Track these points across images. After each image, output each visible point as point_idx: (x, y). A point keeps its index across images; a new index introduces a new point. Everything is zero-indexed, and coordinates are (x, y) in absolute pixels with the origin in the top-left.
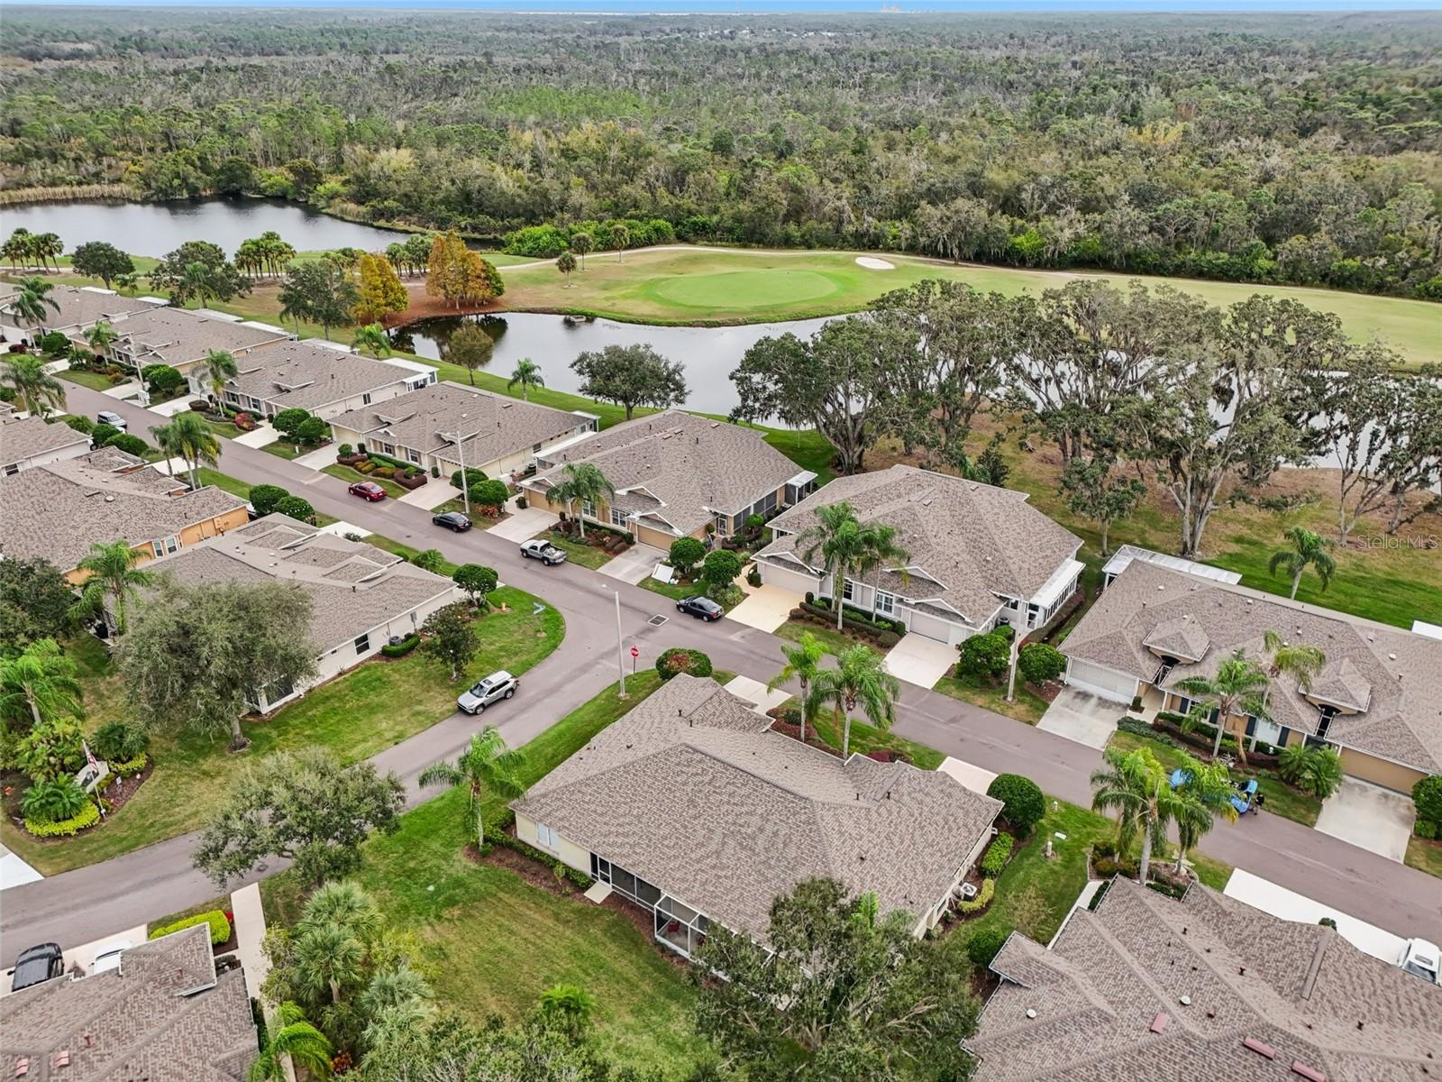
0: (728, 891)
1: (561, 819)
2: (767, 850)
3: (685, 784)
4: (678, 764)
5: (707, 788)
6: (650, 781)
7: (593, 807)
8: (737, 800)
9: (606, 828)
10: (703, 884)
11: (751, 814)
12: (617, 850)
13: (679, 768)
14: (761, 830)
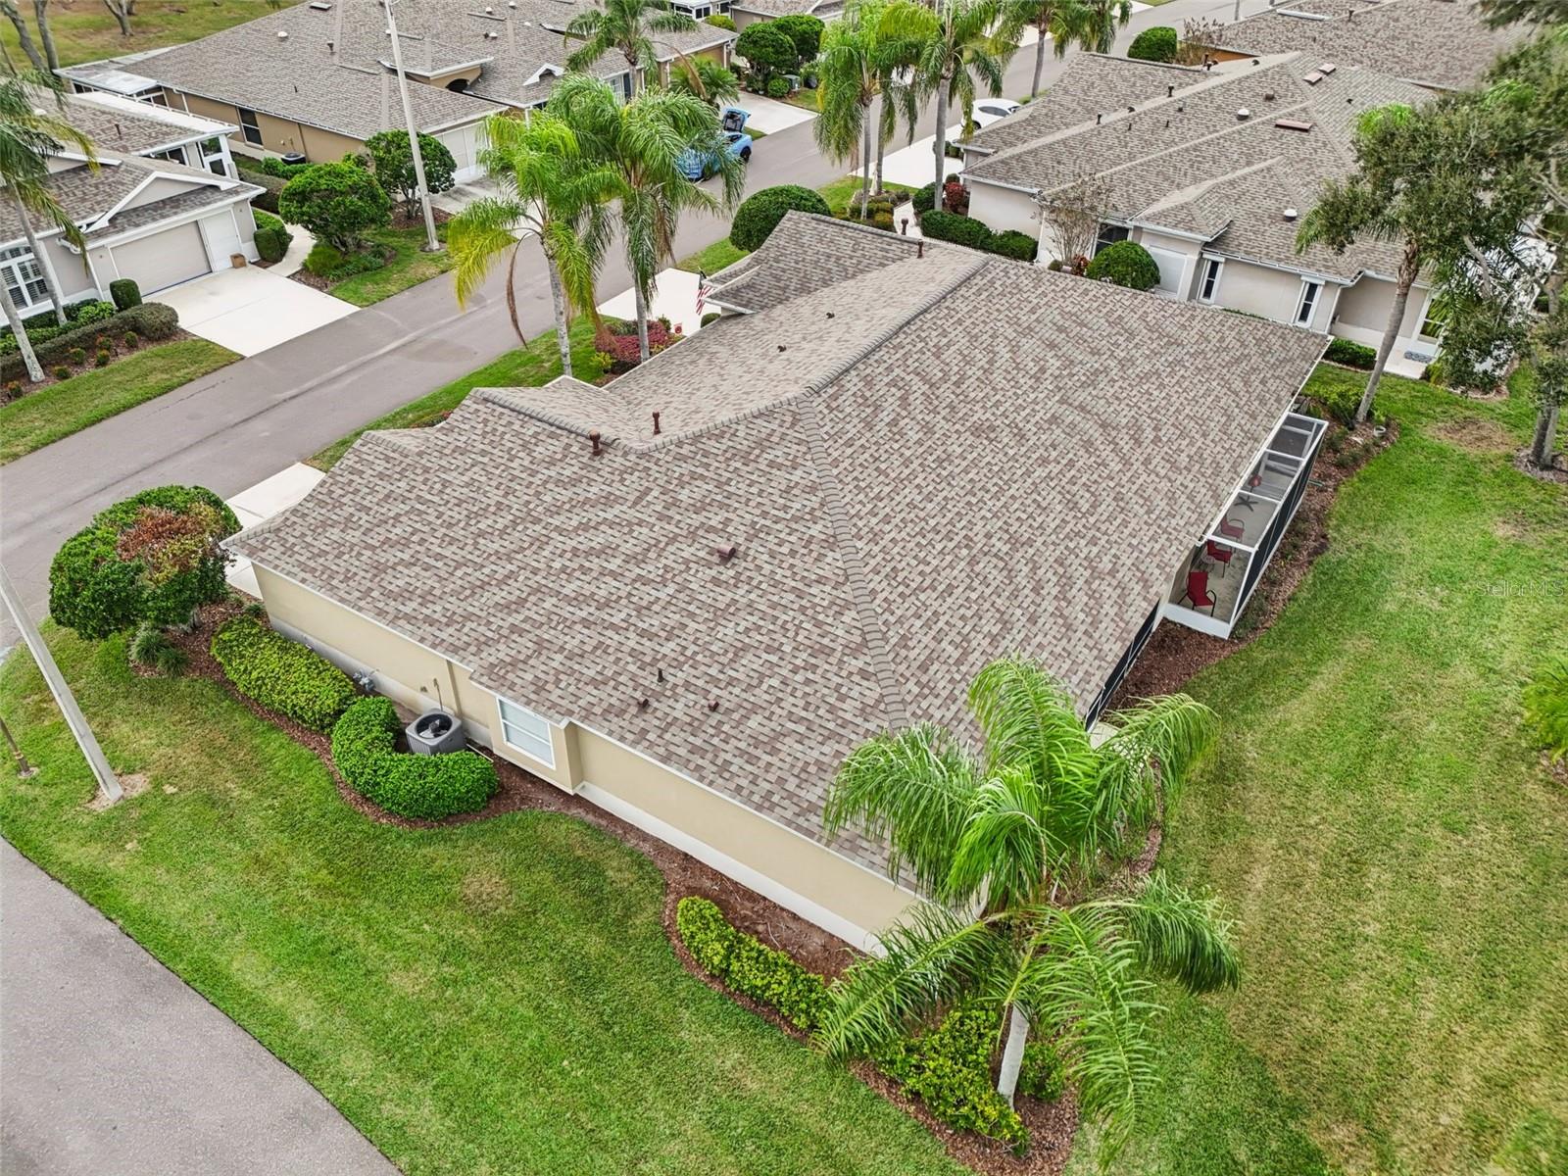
0: (1183, 432)
2: (1095, 352)
3: (929, 429)
4: (869, 424)
6: (910, 493)
7: (979, 641)
8: (980, 356)
9: (1048, 624)
10: (1174, 466)
11: (1014, 346)
13: (882, 428)
14: (1052, 345)
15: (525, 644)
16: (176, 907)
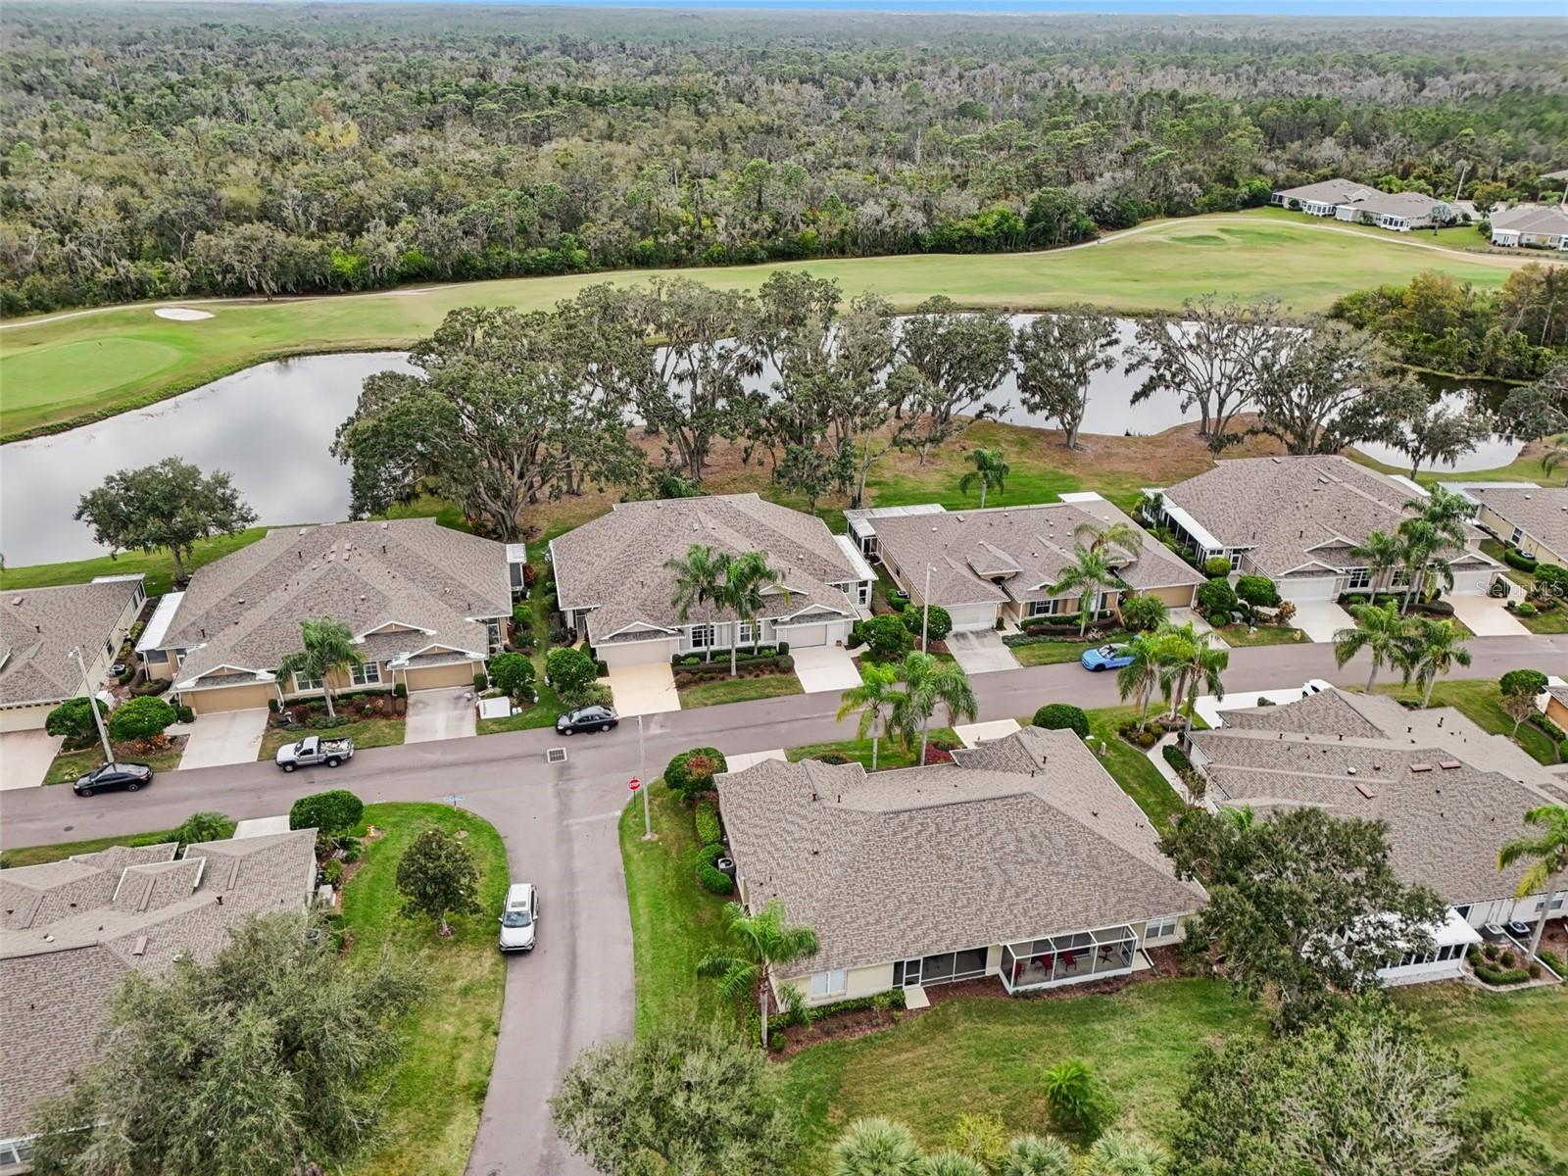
0: (1048, 903)
1: (845, 953)
2: (1041, 853)
3: (919, 846)
4: (895, 834)
5: (942, 838)
6: (887, 865)
7: (862, 922)
8: (975, 830)
9: (895, 932)
10: (1025, 913)
11: (998, 833)
12: (926, 941)
13: (899, 837)
14: (1020, 841)
15: (752, 849)
16: (638, 876)
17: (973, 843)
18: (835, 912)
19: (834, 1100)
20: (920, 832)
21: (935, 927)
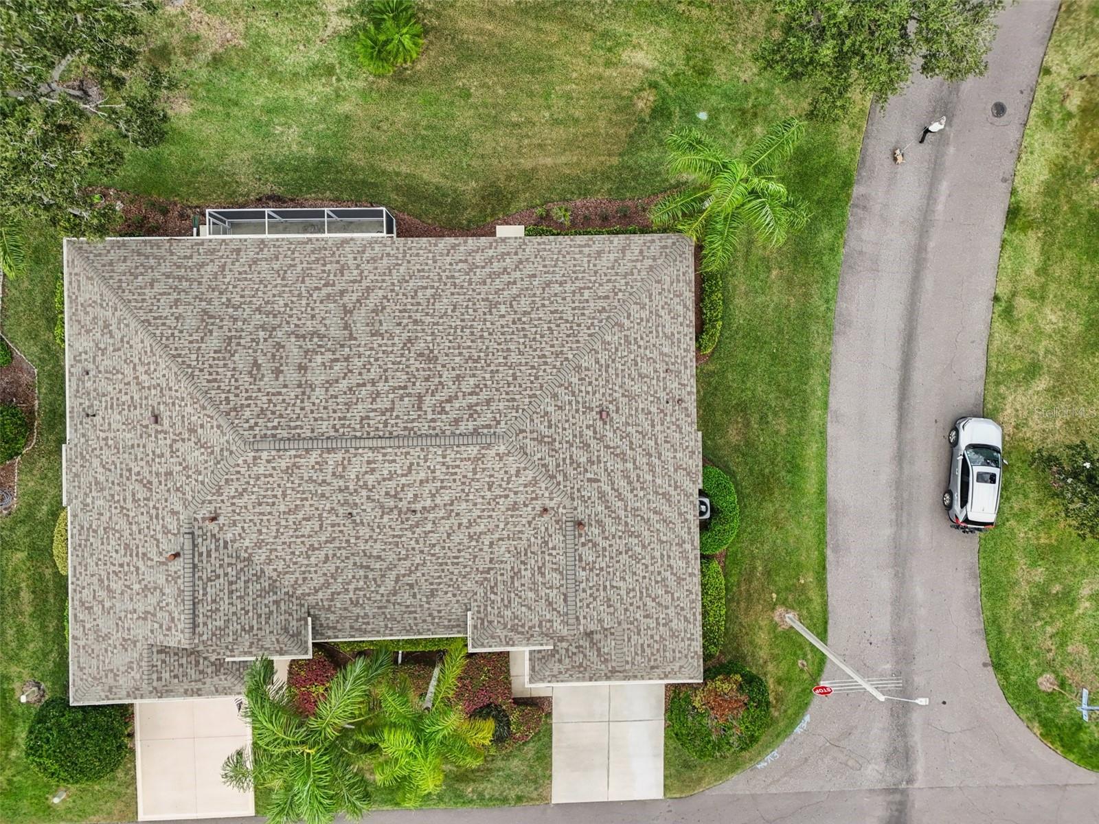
0: (304, 276)
2: (279, 346)
3: (458, 378)
4: (488, 402)
5: (420, 387)
7: (568, 287)
8: (363, 392)
9: (529, 269)
11: (329, 383)
12: (491, 252)
13: (484, 395)
14: (302, 368)
16: (809, 537)
17: (374, 372)
18: (601, 303)
19: (642, 121)
20: (449, 401)
21: (473, 267)
